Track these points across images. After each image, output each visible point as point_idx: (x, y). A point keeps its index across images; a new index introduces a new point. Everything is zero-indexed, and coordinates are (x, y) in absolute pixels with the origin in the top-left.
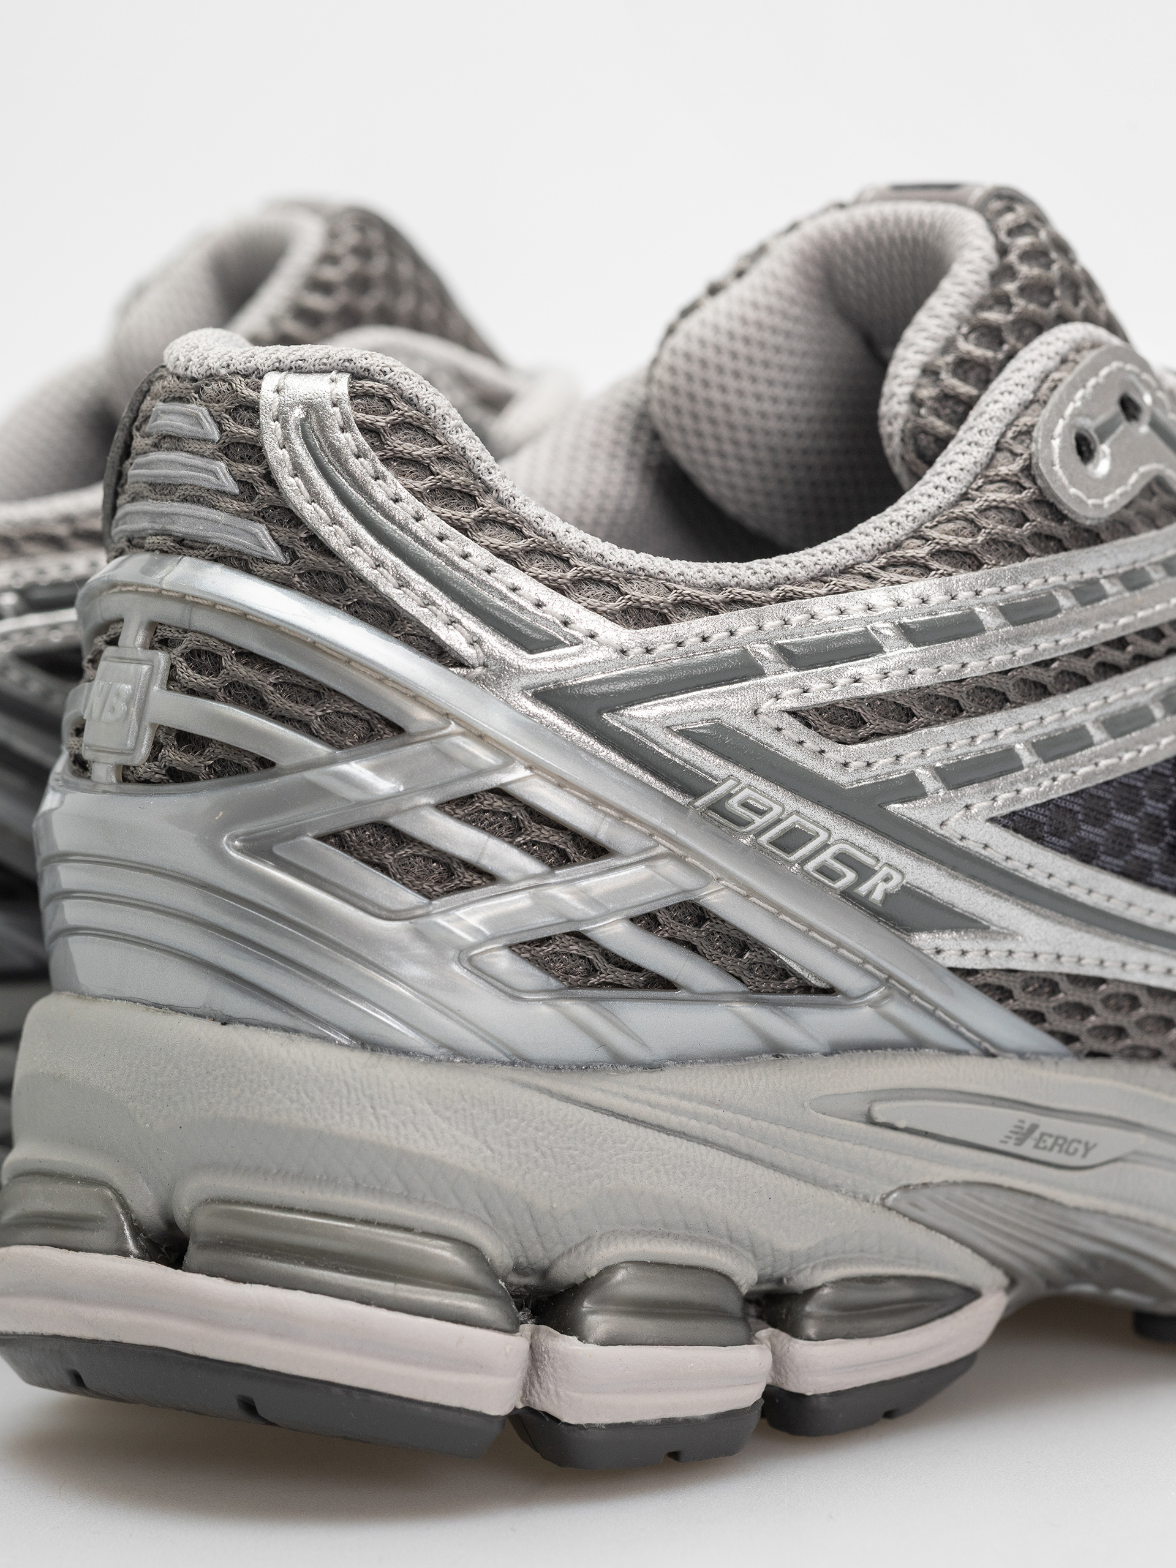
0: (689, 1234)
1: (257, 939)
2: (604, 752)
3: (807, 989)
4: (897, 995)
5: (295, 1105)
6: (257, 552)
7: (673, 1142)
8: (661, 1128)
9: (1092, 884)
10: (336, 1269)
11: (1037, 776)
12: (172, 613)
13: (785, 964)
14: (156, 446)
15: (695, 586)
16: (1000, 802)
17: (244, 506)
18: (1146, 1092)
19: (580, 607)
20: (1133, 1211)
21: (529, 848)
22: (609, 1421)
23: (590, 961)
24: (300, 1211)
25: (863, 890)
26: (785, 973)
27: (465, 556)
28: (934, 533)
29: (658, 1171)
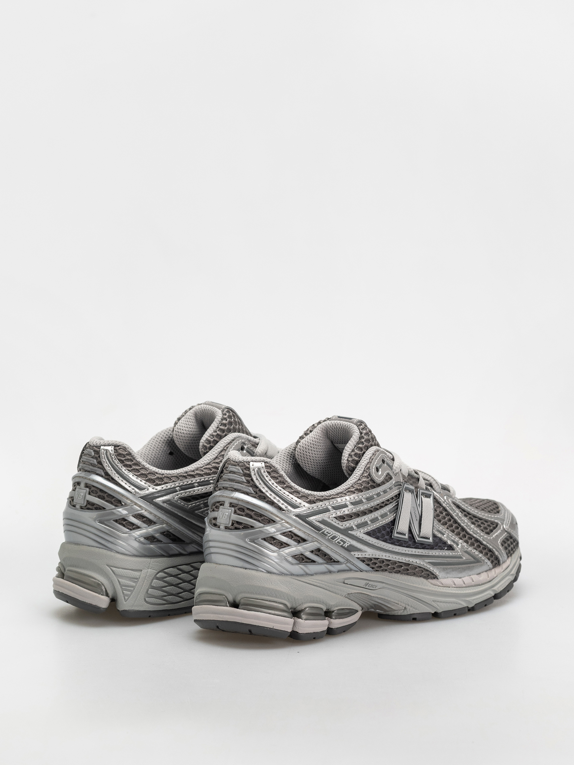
0: (317, 602)
1: (252, 556)
2: (306, 525)
3: (334, 561)
4: (349, 562)
5: (259, 582)
6: (250, 492)
7: (315, 587)
8: (313, 585)
9: (378, 543)
10: (257, 607)
11: (371, 525)
12: (235, 502)
13: (332, 558)
14: (230, 473)
15: (318, 496)
16: (365, 530)
17: (248, 485)
18: (385, 577)
19: (302, 501)
20: (382, 597)
21: (295, 540)
22: (306, 633)
23: (303, 558)
24: (259, 599)
25: (344, 545)
26: (331, 559)
27: (284, 493)
28: (355, 486)
29: (313, 592)
